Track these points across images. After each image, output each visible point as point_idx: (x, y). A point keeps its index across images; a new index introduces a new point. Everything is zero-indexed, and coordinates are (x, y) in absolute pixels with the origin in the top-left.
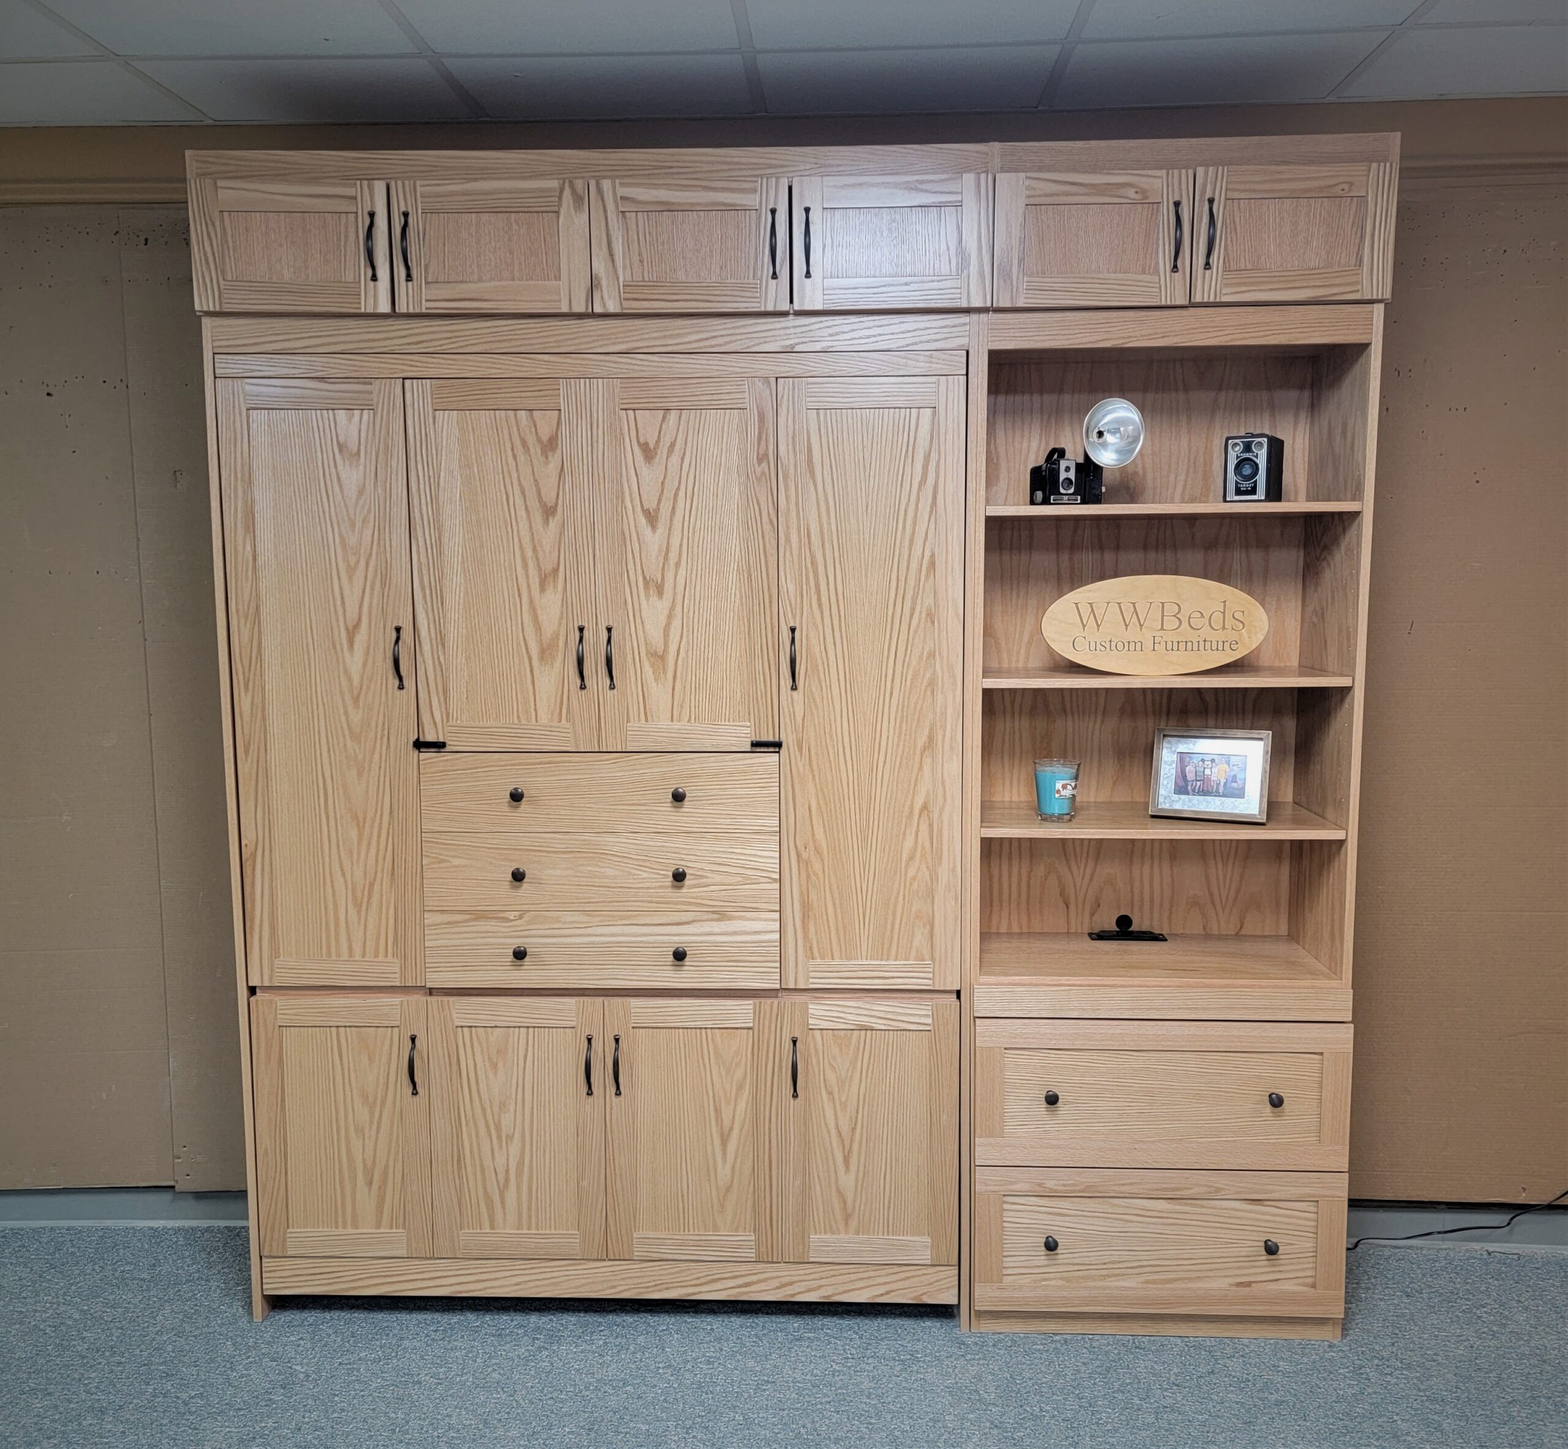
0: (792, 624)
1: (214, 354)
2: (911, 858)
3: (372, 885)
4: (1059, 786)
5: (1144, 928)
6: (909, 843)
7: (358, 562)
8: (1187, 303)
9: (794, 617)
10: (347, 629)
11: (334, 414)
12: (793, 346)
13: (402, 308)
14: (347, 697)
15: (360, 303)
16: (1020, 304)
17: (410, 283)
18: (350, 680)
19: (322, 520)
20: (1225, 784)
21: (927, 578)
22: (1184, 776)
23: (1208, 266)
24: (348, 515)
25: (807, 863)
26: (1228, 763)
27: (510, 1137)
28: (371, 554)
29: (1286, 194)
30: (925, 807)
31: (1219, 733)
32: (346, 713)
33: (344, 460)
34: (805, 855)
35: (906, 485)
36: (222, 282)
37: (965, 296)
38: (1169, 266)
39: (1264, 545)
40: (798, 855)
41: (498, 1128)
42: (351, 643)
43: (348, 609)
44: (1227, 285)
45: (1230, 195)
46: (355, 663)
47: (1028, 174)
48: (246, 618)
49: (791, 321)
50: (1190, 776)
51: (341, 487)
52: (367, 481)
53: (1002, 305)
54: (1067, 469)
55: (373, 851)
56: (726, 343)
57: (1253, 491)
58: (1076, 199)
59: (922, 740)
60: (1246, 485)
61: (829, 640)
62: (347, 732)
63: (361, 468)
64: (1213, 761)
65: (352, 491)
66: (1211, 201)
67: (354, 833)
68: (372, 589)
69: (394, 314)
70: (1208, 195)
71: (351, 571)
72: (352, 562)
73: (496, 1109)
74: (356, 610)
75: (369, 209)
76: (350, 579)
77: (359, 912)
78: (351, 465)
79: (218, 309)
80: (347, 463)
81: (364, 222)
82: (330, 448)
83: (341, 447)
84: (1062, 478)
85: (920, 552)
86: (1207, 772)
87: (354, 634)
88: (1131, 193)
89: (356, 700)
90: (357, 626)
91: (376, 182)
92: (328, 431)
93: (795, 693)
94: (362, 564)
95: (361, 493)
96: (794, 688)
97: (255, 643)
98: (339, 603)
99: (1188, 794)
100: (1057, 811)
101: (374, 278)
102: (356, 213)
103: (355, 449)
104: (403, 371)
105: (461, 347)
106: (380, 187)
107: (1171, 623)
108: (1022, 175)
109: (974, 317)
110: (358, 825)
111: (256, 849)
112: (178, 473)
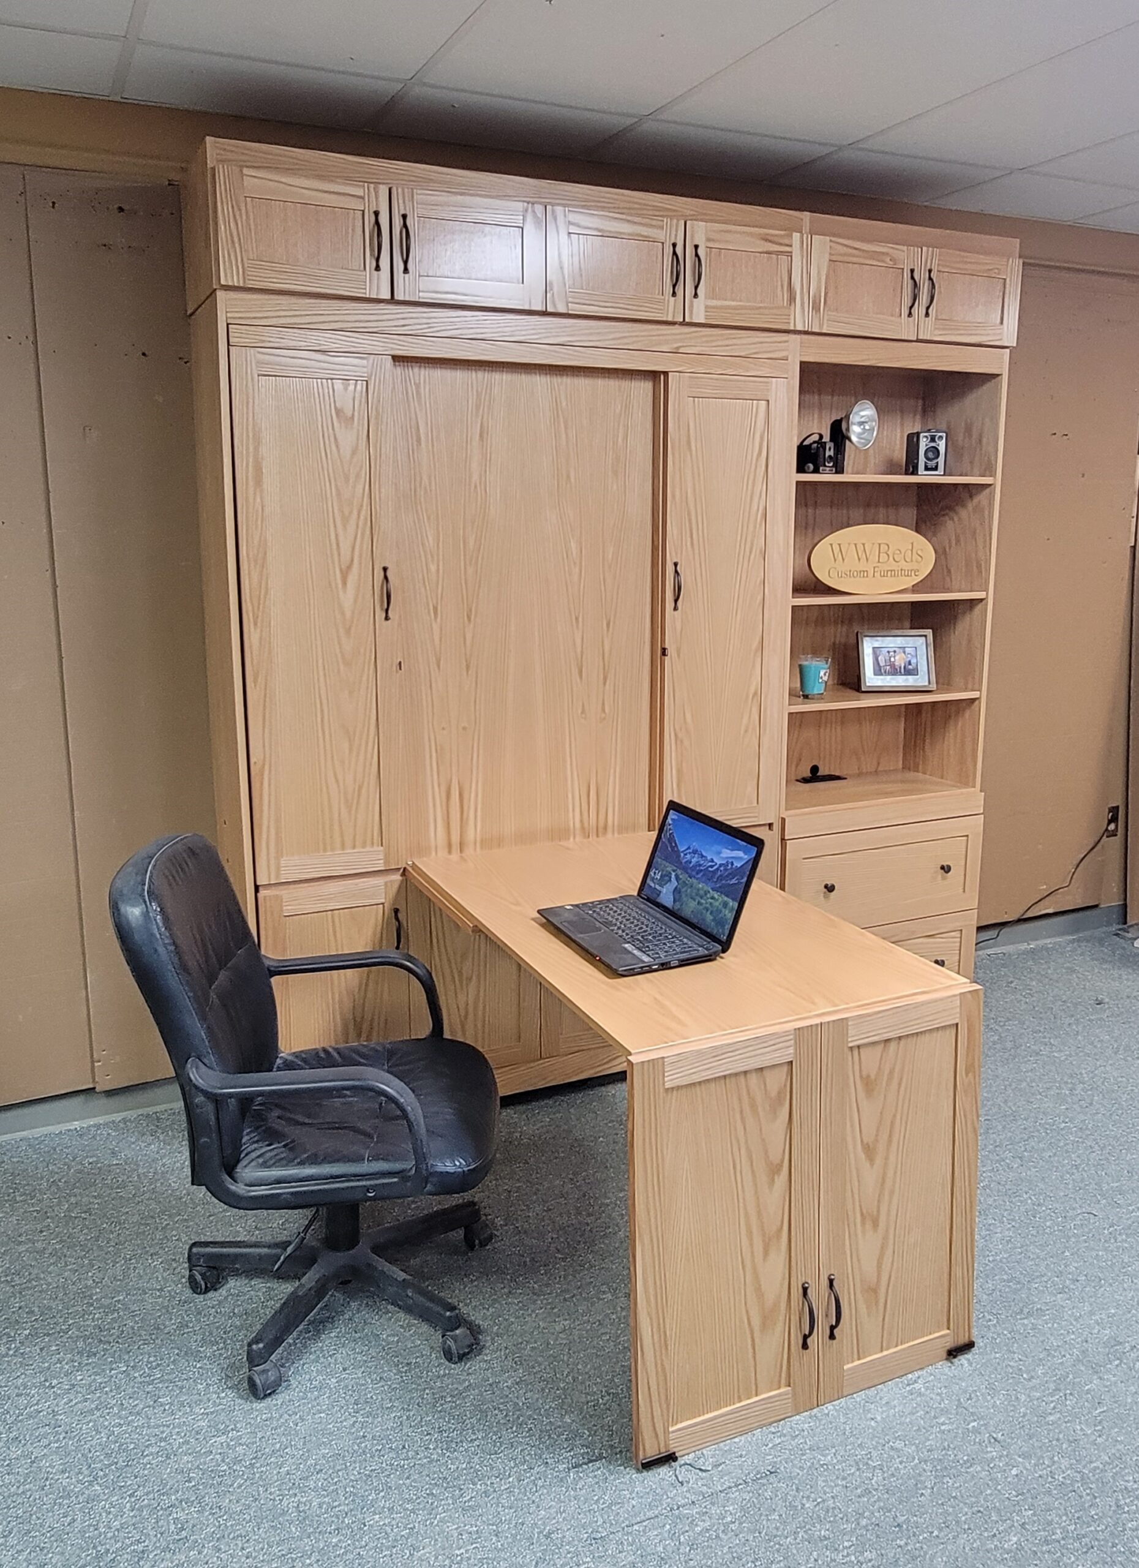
0: (675, 560)
1: (228, 324)
2: (746, 731)
3: (360, 788)
4: (822, 674)
5: (827, 773)
6: (745, 721)
7: (351, 512)
8: (915, 339)
9: (676, 554)
10: (341, 570)
11: (333, 384)
12: (678, 348)
13: (399, 296)
14: (341, 631)
15: (365, 289)
16: (824, 331)
17: (407, 275)
18: (343, 613)
19: (322, 476)
20: (905, 667)
21: (761, 525)
22: (878, 664)
23: (927, 315)
24: (343, 471)
25: (682, 742)
26: (904, 652)
27: (470, 979)
28: (362, 506)
29: (969, 272)
30: (755, 694)
31: (899, 632)
32: (339, 643)
33: (340, 422)
34: (680, 735)
35: (749, 457)
36: (245, 260)
37: (792, 322)
38: (907, 312)
39: (896, 505)
40: (676, 735)
41: (460, 973)
42: (344, 583)
43: (342, 552)
44: (936, 329)
45: (941, 269)
46: (347, 598)
47: (833, 239)
48: (256, 561)
49: (677, 329)
50: (882, 664)
51: (337, 446)
52: (360, 441)
53: (814, 330)
54: (830, 449)
55: (361, 758)
56: (634, 342)
57: (936, 469)
58: (855, 260)
59: (756, 643)
60: (931, 464)
61: (698, 571)
62: (340, 660)
63: (355, 431)
64: (895, 652)
65: (347, 451)
66: (930, 271)
67: (346, 745)
68: (363, 534)
69: (392, 300)
70: (928, 267)
71: (345, 520)
72: (346, 513)
73: (459, 960)
74: (349, 553)
75: (375, 209)
76: (345, 526)
77: (350, 812)
78: (346, 428)
79: (241, 285)
80: (343, 424)
81: (370, 219)
82: (328, 414)
83: (338, 412)
84: (827, 455)
85: (756, 507)
86: (892, 659)
87: (347, 573)
88: (888, 259)
89: (348, 631)
90: (349, 567)
91: (381, 186)
92: (327, 398)
93: (676, 612)
94: (355, 512)
95: (354, 452)
96: (675, 609)
97: (263, 586)
98: (334, 546)
99: (882, 675)
100: (816, 692)
101: (378, 268)
102: (363, 211)
103: (350, 414)
104: (392, 349)
105: (438, 331)
106: (383, 191)
107: (883, 557)
108: (828, 238)
109: (792, 337)
110: (350, 740)
111: (264, 765)
112: (87, 429)
